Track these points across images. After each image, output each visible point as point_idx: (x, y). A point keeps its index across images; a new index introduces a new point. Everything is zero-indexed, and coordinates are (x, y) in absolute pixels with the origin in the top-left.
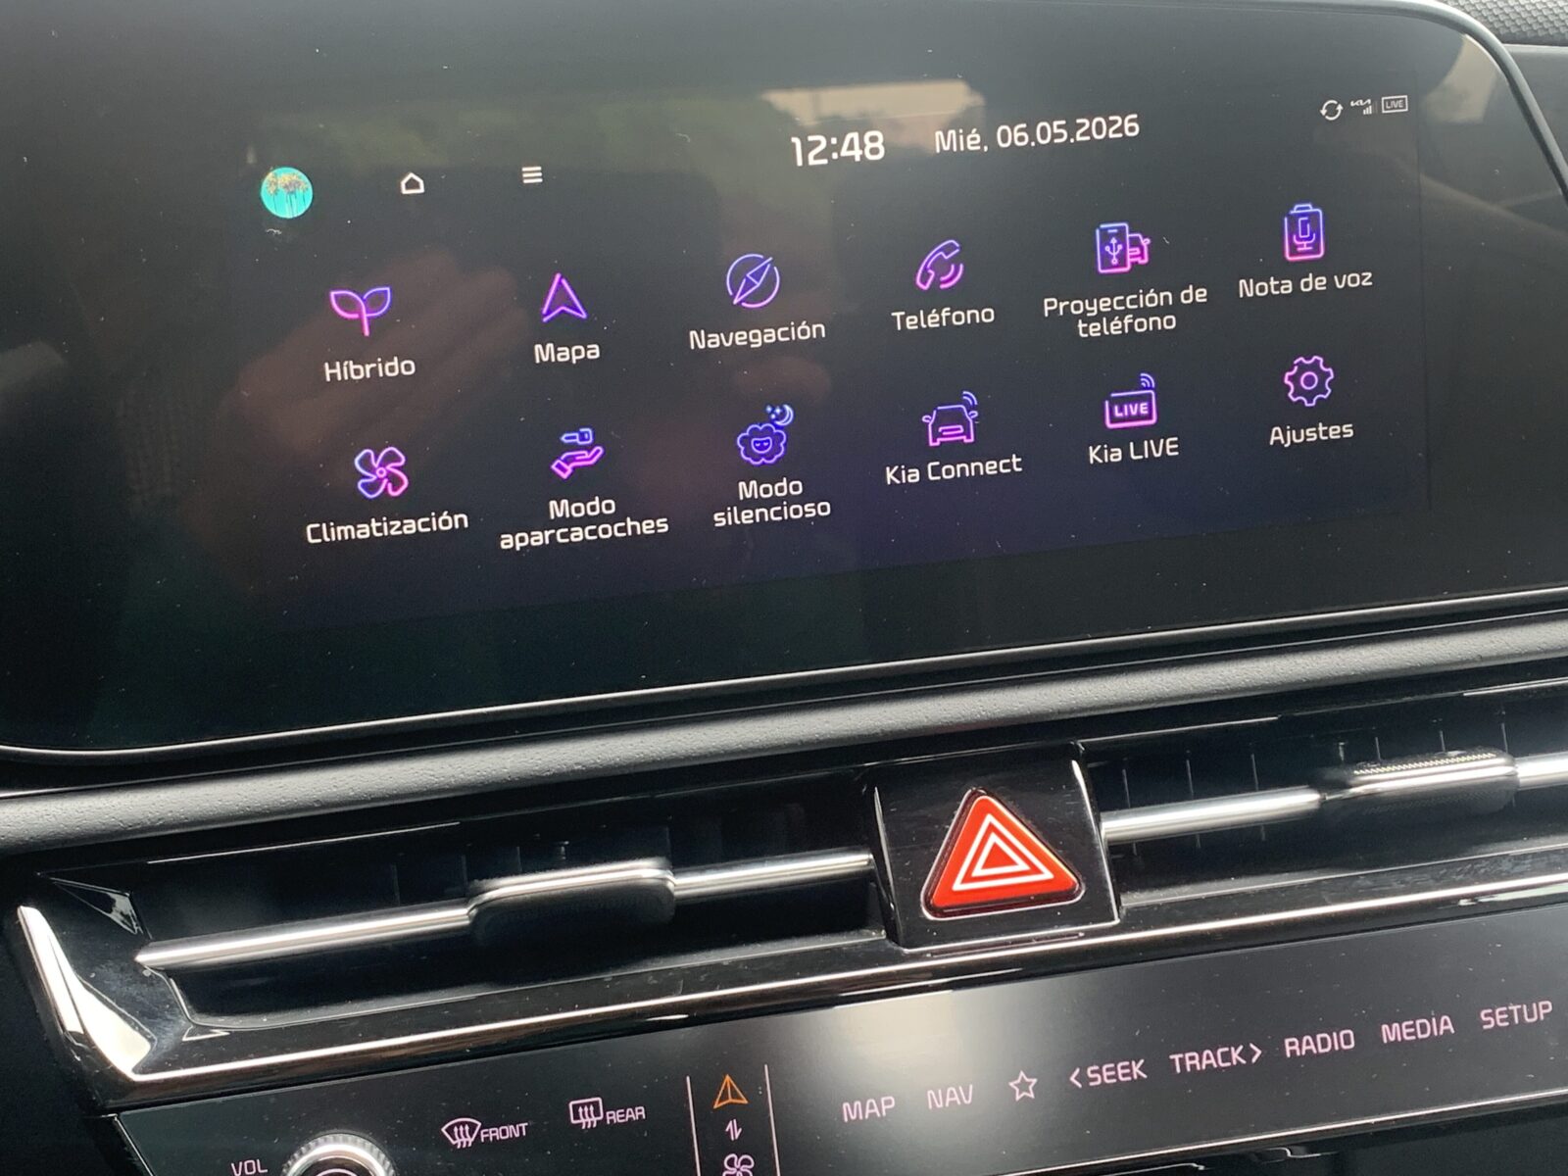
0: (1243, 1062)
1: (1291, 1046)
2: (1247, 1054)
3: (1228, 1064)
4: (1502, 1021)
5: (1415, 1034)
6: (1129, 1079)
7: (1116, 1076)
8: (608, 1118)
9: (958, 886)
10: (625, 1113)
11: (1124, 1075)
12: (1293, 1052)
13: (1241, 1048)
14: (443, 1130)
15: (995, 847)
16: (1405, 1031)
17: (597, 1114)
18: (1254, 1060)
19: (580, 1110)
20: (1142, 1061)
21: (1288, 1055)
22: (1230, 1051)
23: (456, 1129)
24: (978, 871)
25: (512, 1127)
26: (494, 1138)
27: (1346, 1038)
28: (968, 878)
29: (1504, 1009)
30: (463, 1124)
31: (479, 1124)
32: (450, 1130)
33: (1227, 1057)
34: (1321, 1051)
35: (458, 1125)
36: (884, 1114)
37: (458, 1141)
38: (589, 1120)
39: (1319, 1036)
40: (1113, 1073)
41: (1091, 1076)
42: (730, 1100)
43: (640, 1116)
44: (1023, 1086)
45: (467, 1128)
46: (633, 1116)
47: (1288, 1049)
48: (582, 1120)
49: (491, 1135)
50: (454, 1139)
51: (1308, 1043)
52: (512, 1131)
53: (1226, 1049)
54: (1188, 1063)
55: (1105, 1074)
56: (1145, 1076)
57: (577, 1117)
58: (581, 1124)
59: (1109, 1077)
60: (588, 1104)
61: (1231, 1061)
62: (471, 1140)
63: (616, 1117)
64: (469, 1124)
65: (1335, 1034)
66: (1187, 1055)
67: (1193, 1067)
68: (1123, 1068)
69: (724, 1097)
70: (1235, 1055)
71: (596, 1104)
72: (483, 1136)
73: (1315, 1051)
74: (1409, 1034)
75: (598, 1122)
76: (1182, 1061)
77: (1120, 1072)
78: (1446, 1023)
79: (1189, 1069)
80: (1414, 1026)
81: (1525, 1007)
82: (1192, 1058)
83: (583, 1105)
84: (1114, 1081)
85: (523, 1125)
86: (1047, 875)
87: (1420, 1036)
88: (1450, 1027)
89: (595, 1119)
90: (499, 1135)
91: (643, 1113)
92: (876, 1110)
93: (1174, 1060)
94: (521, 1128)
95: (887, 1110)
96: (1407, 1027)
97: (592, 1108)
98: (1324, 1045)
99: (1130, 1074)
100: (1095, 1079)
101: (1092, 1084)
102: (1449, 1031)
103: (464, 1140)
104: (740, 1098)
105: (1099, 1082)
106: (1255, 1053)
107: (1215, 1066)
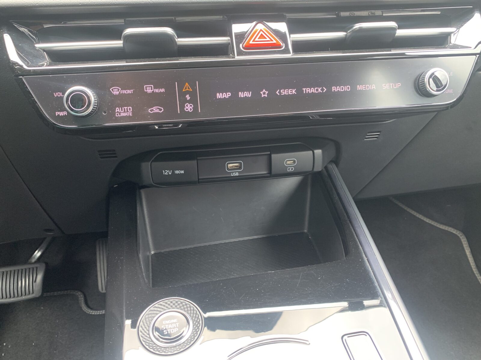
0: (321, 92)
1: (334, 89)
2: (322, 90)
3: (317, 92)
4: (388, 87)
5: (366, 88)
6: (292, 94)
7: (288, 93)
8: (155, 91)
9: (251, 42)
10: (159, 90)
11: (290, 93)
12: (334, 90)
13: (321, 88)
14: (111, 89)
15: (262, 34)
16: (363, 87)
17: (152, 89)
18: (324, 91)
19: (147, 88)
20: (295, 89)
21: (333, 91)
22: (318, 89)
23: (114, 90)
24: (257, 39)
25: (129, 90)
26: (124, 93)
27: (348, 88)
28: (254, 41)
29: (389, 84)
30: (116, 88)
31: (120, 89)
32: (112, 90)
33: (317, 90)
34: (341, 90)
35: (115, 88)
36: (228, 97)
37: (115, 93)
38: (150, 91)
39: (341, 87)
40: (288, 92)
41: (282, 92)
42: (187, 89)
43: (163, 91)
44: (264, 93)
45: (117, 90)
46: (161, 91)
47: (333, 89)
48: (148, 91)
49: (123, 92)
50: (114, 92)
51: (338, 88)
52: (129, 92)
53: (317, 88)
54: (307, 91)
55: (286, 92)
56: (296, 93)
57: (146, 90)
58: (147, 92)
59: (287, 93)
60: (149, 87)
61: (318, 91)
62: (118, 93)
63: (157, 91)
64: (118, 89)
65: (345, 87)
66: (307, 89)
67: (308, 92)
68: (290, 91)
69: (186, 88)
70: (319, 90)
71: (151, 87)
72: (121, 92)
73: (340, 90)
74: (364, 88)
75: (152, 91)
76: (306, 90)
77: (289, 92)
78: (374, 87)
79: (307, 92)
80: (366, 86)
81: (394, 84)
82: (308, 90)
83: (148, 87)
84: (288, 94)
85: (132, 90)
86: (275, 42)
87: (367, 89)
88: (375, 87)
89: (151, 91)
90: (125, 92)
91: (164, 90)
92: (226, 96)
93: (303, 90)
94: (131, 91)
95: (228, 96)
96: (364, 86)
97: (150, 88)
98: (342, 89)
99: (292, 93)
100: (283, 93)
101: (282, 94)
102: (374, 88)
103: (116, 93)
104: (190, 89)
105: (284, 94)
106: (325, 90)
107: (314, 92)
